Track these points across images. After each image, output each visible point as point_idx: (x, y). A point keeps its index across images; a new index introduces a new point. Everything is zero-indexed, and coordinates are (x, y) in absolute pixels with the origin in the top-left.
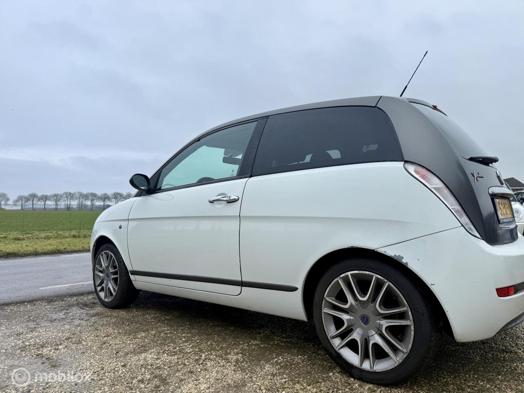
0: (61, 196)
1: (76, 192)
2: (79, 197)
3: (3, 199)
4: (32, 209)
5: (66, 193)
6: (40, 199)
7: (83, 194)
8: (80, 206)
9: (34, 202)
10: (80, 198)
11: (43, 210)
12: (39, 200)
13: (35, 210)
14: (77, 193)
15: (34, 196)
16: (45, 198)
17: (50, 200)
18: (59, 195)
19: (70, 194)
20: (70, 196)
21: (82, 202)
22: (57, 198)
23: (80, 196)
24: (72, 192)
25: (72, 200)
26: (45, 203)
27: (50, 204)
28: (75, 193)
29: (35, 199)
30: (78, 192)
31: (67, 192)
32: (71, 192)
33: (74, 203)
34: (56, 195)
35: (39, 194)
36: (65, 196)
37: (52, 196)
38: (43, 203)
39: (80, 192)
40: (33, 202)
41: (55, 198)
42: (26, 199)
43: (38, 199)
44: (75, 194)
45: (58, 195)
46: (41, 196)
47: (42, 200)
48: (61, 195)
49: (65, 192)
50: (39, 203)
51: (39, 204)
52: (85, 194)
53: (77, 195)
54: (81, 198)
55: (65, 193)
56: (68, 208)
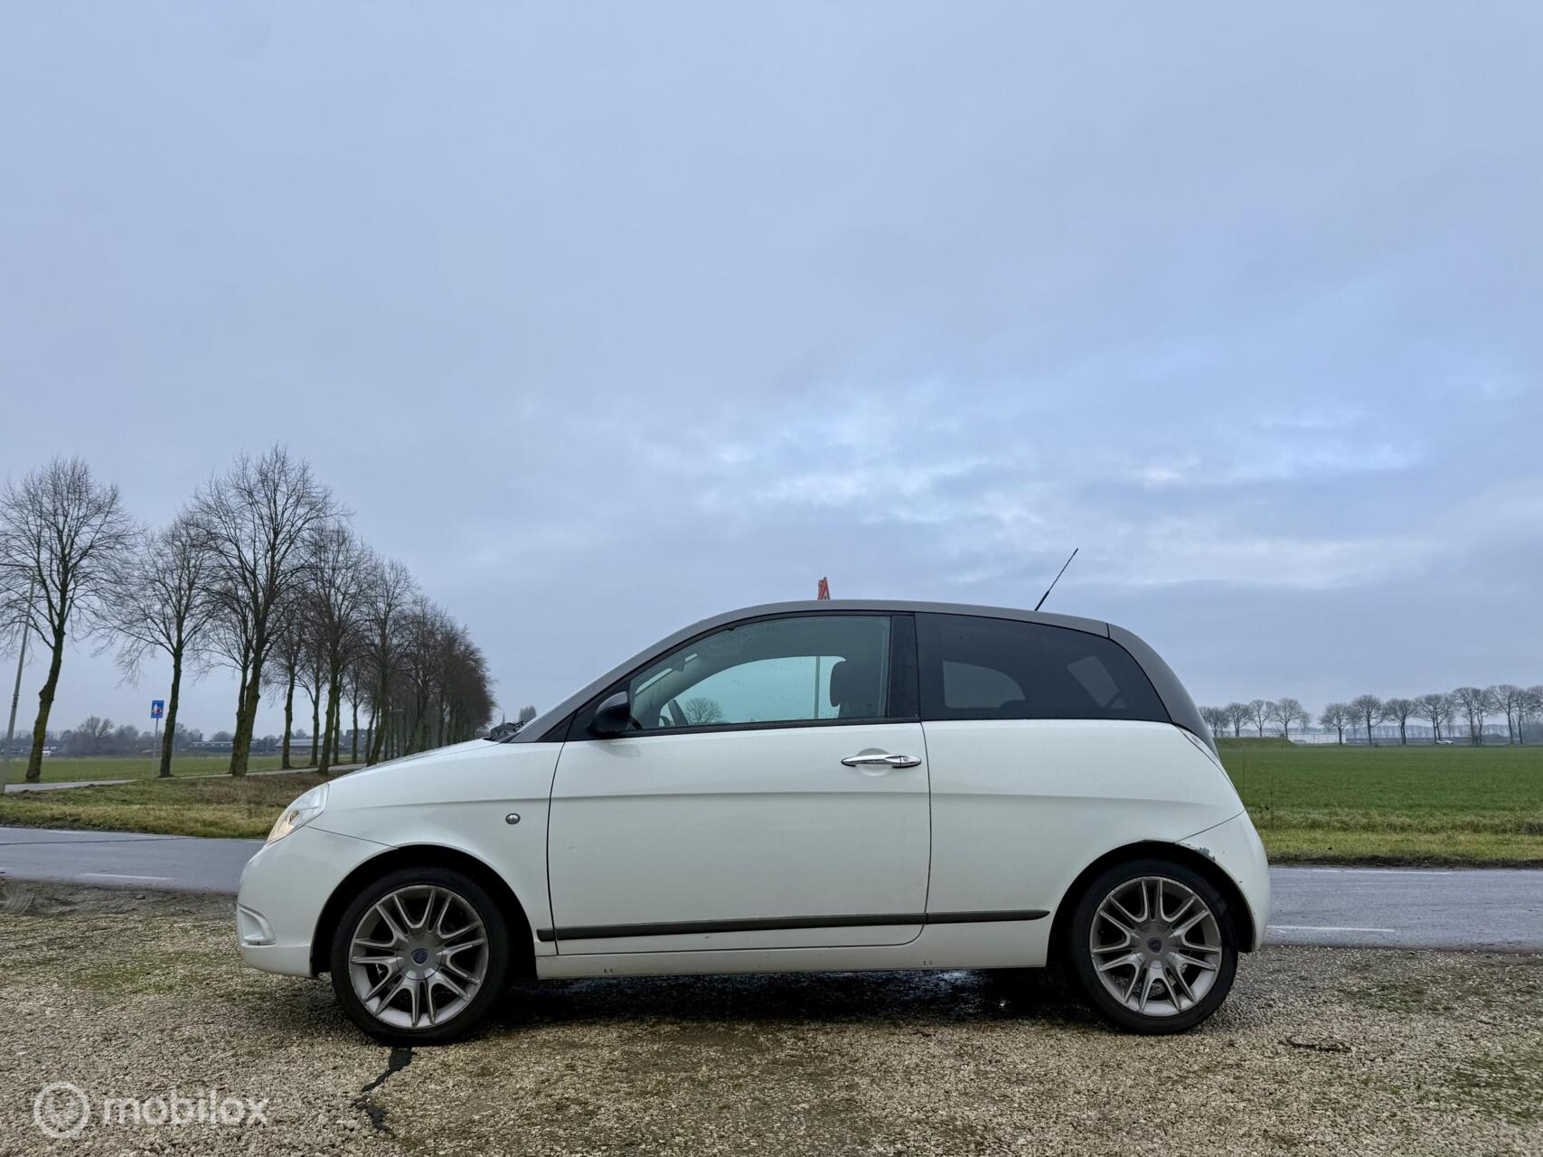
0: (1450, 702)
1: (1494, 687)
2: (1507, 701)
3: (1291, 714)
4: (1368, 742)
5: (1462, 693)
6: (1387, 714)
7: (1520, 693)
8: (1516, 731)
9: (1373, 722)
10: (1509, 705)
11: (1399, 746)
12: (1384, 716)
13: (1377, 746)
14: (1498, 689)
15: (1368, 705)
16: (1401, 710)
17: (1416, 714)
18: (1443, 700)
19: (1476, 693)
20: (1477, 700)
21: (1520, 717)
22: (1436, 706)
23: (1510, 697)
24: (1482, 687)
25: (1484, 714)
26: (1403, 724)
27: (1419, 725)
28: (1491, 691)
29: (1373, 714)
30: (1503, 688)
31: (1466, 689)
32: (1478, 686)
33: (1496, 722)
34: (1432, 700)
35: (1384, 698)
36: (1462, 702)
37: (1418, 703)
38: (1397, 724)
39: (1510, 687)
40: (1369, 721)
41: (1431, 708)
42: (1348, 713)
43: (1381, 712)
44: (1492, 693)
45: (1438, 698)
46: (1388, 703)
47: (1392, 717)
48: (1447, 700)
49: (1459, 687)
50: (1386, 723)
51: (1388, 728)
52: (1527, 693)
53: (1499, 697)
54: (1512, 705)
55: (1459, 690)
56: (1476, 738)
